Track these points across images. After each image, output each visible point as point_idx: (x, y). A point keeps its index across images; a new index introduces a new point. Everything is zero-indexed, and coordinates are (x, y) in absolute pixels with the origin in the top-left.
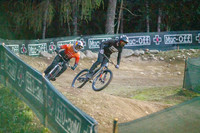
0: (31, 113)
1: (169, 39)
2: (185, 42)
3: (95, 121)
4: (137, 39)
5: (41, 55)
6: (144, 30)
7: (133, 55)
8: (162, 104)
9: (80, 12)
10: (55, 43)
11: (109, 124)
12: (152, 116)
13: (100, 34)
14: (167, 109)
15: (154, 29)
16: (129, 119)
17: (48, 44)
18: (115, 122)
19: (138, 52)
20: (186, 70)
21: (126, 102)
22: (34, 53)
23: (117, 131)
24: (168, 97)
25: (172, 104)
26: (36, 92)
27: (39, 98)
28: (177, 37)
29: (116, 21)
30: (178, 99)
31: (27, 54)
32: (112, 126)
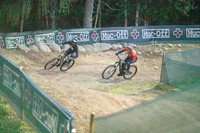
0: (8, 106)
1: (147, 33)
2: (163, 36)
3: (73, 115)
4: (115, 33)
5: (18, 49)
6: (122, 25)
7: (111, 49)
8: (139, 98)
9: (58, 6)
10: (33, 37)
11: (86, 117)
12: (130, 110)
13: (78, 27)
14: (144, 103)
15: (132, 23)
16: (106, 113)
17: (26, 37)
18: (92, 116)
19: (115, 46)
20: (163, 65)
21: (104, 96)
22: (11, 46)
23: (94, 124)
24: (145, 92)
25: (149, 98)
26: (14, 86)
27: (17, 91)
28: (155, 32)
29: (94, 15)
30: (155, 93)
31: (5, 47)
32: (89, 120)
